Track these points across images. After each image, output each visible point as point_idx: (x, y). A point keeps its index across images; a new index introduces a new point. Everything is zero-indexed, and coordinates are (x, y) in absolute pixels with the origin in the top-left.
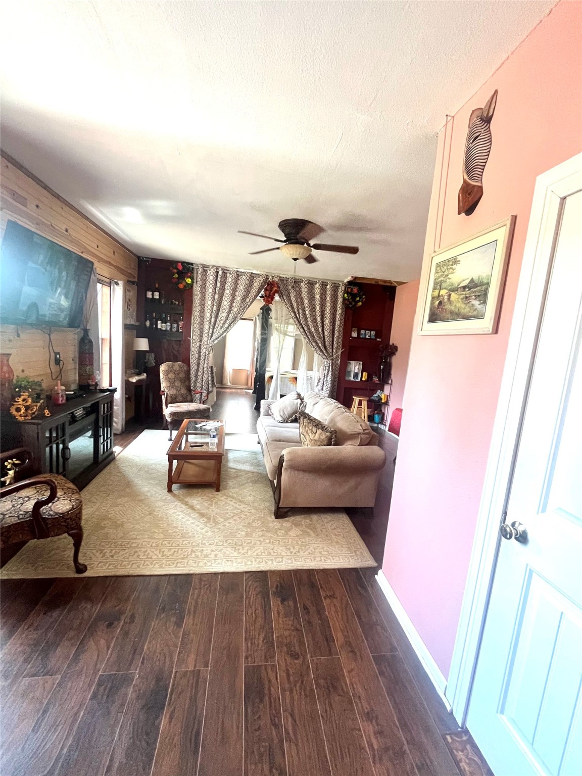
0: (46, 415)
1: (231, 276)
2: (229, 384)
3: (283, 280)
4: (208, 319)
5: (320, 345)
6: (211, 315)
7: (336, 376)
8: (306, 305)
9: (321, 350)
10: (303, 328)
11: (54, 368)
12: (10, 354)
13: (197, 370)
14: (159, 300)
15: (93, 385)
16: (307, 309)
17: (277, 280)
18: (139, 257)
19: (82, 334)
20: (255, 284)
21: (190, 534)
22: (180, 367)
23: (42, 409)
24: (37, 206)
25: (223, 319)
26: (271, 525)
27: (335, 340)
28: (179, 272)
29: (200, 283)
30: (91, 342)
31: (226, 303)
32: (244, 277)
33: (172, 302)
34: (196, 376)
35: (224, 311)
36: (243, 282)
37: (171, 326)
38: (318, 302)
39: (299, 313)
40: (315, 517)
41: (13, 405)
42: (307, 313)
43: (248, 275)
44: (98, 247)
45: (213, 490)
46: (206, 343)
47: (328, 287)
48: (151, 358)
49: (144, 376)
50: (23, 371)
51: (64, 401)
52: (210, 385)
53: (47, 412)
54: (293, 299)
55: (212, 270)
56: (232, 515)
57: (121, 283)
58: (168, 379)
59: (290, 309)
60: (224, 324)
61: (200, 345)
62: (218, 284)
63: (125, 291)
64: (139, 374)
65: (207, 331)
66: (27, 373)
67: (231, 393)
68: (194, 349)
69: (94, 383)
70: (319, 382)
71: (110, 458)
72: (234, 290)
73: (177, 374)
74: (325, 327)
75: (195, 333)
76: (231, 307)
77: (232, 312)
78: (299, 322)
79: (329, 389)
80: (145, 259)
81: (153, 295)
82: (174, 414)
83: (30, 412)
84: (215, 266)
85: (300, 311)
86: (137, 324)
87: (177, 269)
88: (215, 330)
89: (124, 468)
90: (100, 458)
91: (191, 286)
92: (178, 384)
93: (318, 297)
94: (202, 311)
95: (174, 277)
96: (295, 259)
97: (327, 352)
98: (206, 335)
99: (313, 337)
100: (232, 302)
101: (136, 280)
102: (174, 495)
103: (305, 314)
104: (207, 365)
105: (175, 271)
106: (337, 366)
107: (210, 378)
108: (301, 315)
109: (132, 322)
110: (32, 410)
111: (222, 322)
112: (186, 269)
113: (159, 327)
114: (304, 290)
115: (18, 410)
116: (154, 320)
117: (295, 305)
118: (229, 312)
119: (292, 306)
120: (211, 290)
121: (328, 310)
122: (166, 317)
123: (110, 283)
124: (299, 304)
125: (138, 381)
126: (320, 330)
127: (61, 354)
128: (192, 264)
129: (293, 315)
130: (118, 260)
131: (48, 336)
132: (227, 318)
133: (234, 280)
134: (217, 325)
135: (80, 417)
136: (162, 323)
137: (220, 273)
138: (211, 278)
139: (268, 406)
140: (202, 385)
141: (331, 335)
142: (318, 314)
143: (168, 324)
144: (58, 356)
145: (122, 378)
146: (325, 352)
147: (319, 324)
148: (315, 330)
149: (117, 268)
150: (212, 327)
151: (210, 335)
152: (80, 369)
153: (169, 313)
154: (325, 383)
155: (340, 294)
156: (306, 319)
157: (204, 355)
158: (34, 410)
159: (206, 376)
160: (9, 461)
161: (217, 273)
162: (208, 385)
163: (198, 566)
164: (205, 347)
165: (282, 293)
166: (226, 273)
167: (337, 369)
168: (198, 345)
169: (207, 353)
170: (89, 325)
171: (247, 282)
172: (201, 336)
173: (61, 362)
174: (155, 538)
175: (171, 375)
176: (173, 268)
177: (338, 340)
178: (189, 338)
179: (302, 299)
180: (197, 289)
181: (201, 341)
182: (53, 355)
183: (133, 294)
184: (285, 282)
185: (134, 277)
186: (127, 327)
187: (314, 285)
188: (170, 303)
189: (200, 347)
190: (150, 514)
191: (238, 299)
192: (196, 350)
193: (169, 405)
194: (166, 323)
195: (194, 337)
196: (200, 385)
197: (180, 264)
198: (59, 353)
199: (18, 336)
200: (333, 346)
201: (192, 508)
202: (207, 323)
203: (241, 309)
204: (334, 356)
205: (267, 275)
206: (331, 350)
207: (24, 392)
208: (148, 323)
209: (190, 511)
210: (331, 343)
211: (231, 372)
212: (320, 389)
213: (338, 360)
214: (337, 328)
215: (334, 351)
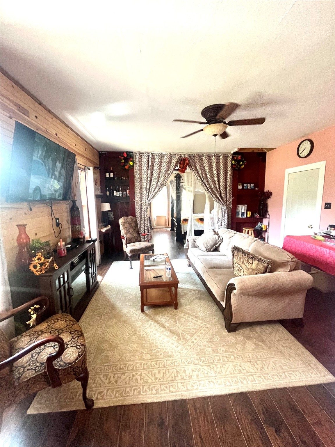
0: (55, 268)
1: (157, 157)
2: (155, 226)
3: (191, 156)
4: (145, 187)
5: (218, 196)
6: (147, 184)
7: (230, 216)
8: (207, 171)
9: (219, 200)
10: (206, 186)
11: (56, 229)
12: (26, 225)
13: (141, 220)
14: (114, 178)
15: (82, 238)
16: (208, 173)
17: (187, 156)
18: (99, 152)
19: (71, 205)
20: (173, 161)
21: (170, 353)
22: (131, 219)
23: (52, 263)
24: (36, 117)
25: (155, 186)
26: (228, 339)
27: (228, 192)
28: (125, 159)
29: (138, 164)
30: (78, 209)
31: (155, 175)
32: (166, 157)
33: (122, 179)
34: (140, 224)
35: (154, 180)
36: (165, 160)
37: (122, 193)
38: (215, 168)
39: (203, 177)
41: (31, 264)
42: (208, 176)
43: (168, 155)
44: (76, 145)
45: (173, 308)
46: (145, 202)
47: (221, 157)
48: (112, 216)
49: (109, 227)
50: (36, 234)
51: (65, 254)
52: (150, 229)
53: (55, 266)
54: (198, 168)
55: (145, 155)
56: (195, 331)
57: (91, 168)
58: (125, 228)
59: (197, 174)
60: (155, 189)
61: (141, 203)
62: (150, 164)
63: (94, 173)
64: (106, 226)
65: (145, 194)
66: (39, 236)
67: (157, 232)
68: (137, 207)
69: (82, 237)
70: (218, 220)
71: (96, 285)
72: (160, 166)
73: (130, 224)
74: (220, 184)
75: (137, 196)
76: (159, 177)
77: (159, 180)
78: (204, 182)
79: (226, 224)
80: (103, 152)
81: (109, 175)
82: (132, 251)
83: (43, 267)
84: (147, 152)
85: (204, 175)
86: (102, 194)
87: (123, 156)
88: (150, 193)
89: (106, 293)
90: (91, 288)
91: (133, 166)
92: (131, 230)
93: (214, 165)
94: (141, 181)
95: (122, 162)
96: (215, 135)
97: (223, 200)
98: (145, 197)
99: (213, 191)
100: (159, 174)
102: (147, 315)
103: (207, 177)
104: (147, 216)
105: (122, 158)
106: (230, 209)
107: (149, 224)
108: (204, 178)
109: (99, 193)
110: (45, 266)
111: (154, 188)
112: (129, 156)
113: (115, 194)
114: (205, 161)
115: (35, 267)
116: (112, 190)
117: (200, 172)
118: (158, 181)
119: (198, 172)
120: (145, 168)
121: (221, 173)
122: (119, 188)
123: (85, 169)
124: (203, 170)
125: (107, 231)
126: (217, 186)
127: (59, 219)
128: (132, 152)
129: (199, 178)
130: (87, 154)
131: (50, 208)
132: (157, 185)
133: (159, 160)
134: (151, 190)
135: (76, 263)
136: (117, 192)
137: (151, 156)
138: (145, 160)
139: (194, 241)
140: (144, 229)
141: (225, 189)
142: (215, 176)
143: (120, 192)
144: (58, 221)
145: (97, 230)
146: (221, 200)
147: (217, 183)
148: (214, 186)
149: (87, 159)
150: (148, 192)
151: (147, 196)
152: (72, 227)
153: (120, 185)
154: (223, 221)
155: (229, 161)
156: (208, 180)
157: (144, 210)
158: (47, 266)
159: (147, 223)
160: (32, 308)
161: (149, 156)
162: (148, 229)
164: (144, 204)
165: (191, 165)
166: (154, 156)
167: (230, 211)
168: (140, 204)
169: (146, 208)
170: (75, 197)
171: (168, 160)
172: (141, 198)
173: (60, 225)
174: (144, 359)
175: (127, 225)
176: (121, 156)
177: (229, 192)
178: (134, 200)
179: (204, 167)
180: (136, 168)
181: (141, 201)
182: (54, 220)
183: (98, 175)
184: (192, 157)
185: (98, 165)
186: (97, 197)
187: (211, 158)
188: (120, 179)
189: (141, 205)
190: (134, 334)
191: (163, 171)
192: (139, 207)
193: (128, 245)
194: (119, 192)
195: (137, 199)
196: (143, 229)
197: (125, 153)
198: (58, 219)
199: (31, 210)
200: (226, 196)
201: (162, 325)
202: (145, 189)
203: (165, 178)
204: (228, 203)
205: (180, 154)
206: (225, 199)
207: (38, 253)
208: (108, 193)
209: (162, 329)
210: (225, 194)
211: (156, 218)
212: (220, 225)
213: (230, 205)
214: (228, 184)
215: (228, 199)
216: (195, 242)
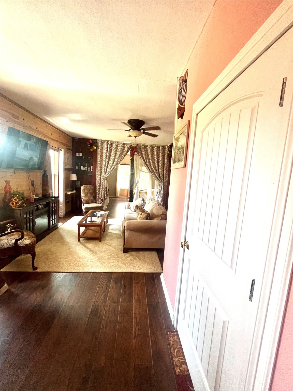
0: (24, 206)
1: (114, 145)
2: (119, 196)
4: (104, 165)
5: (157, 176)
6: (105, 163)
7: (166, 191)
8: (150, 157)
9: (158, 178)
10: (149, 168)
11: (31, 187)
12: (10, 181)
13: (100, 189)
14: (82, 157)
15: (48, 195)
16: (150, 159)
17: (136, 146)
18: (73, 138)
19: (43, 173)
20: (126, 148)
21: (84, 258)
22: (90, 187)
23: (23, 203)
24: (23, 119)
25: (111, 165)
26: (120, 255)
27: (165, 173)
28: (90, 144)
29: (100, 148)
30: (47, 176)
31: (112, 157)
32: (120, 145)
33: (88, 158)
34: (99, 191)
35: (111, 161)
36: (120, 147)
37: (87, 169)
38: (155, 156)
39: (147, 161)
40: (141, 253)
41: (11, 202)
42: (151, 161)
43: (122, 144)
44: (52, 134)
45: (98, 241)
46: (103, 176)
47: (160, 148)
48: (79, 183)
49: (74, 191)
50: (17, 188)
51: (33, 201)
53: (24, 205)
54: (144, 155)
55: (106, 142)
56: (104, 251)
57: (63, 150)
58: (85, 193)
59: (142, 159)
60: (111, 167)
61: (101, 177)
62: (109, 149)
63: (65, 154)
64: (72, 191)
65: (103, 171)
66: (19, 189)
67: (119, 200)
68: (98, 179)
70: (157, 194)
71: (55, 227)
72: (116, 151)
73: (89, 190)
74: (159, 167)
75: (98, 172)
76: (114, 159)
77: (115, 161)
78: (147, 165)
79: (162, 197)
80: (75, 138)
81: (79, 154)
82: (86, 208)
83: (17, 205)
84: (107, 140)
85: (147, 160)
86: (72, 168)
87: (89, 142)
88: (107, 170)
89: (61, 232)
90: (51, 227)
91: (96, 150)
92: (89, 195)
93: (155, 153)
94: (101, 161)
95: (88, 146)
96: (136, 137)
97: (161, 179)
98: (103, 172)
99: (153, 172)
100: (115, 156)
101: (71, 148)
102: (81, 243)
103: (149, 162)
104: (104, 186)
105: (89, 143)
106: (166, 186)
108: (147, 162)
109: (69, 167)
110: (18, 204)
111: (110, 166)
112: (94, 142)
113: (82, 169)
114: (149, 150)
115: (13, 204)
116: (80, 166)
117: (145, 157)
118: (114, 161)
119: (143, 158)
120: (105, 152)
121: (160, 159)
122: (85, 164)
123: (58, 150)
124: (147, 157)
125: (71, 194)
126: (157, 169)
127: (34, 181)
128: (96, 140)
129: (144, 162)
130: (62, 140)
131: (28, 174)
132: (113, 164)
133: (116, 147)
134: (108, 168)
135: (41, 208)
136: (83, 167)
137: (109, 143)
138: (105, 146)
140: (102, 196)
141: (162, 171)
142: (156, 161)
143: (86, 168)
144: (33, 182)
145: (64, 192)
146: (159, 179)
147: (157, 166)
148: (154, 169)
149: (61, 143)
150: (106, 169)
151: (105, 172)
152: (43, 188)
153: (86, 163)
154: (160, 194)
155: (166, 151)
156: (150, 164)
157: (102, 181)
158: (19, 204)
159: (104, 191)
160: (9, 225)
161: (108, 143)
162: (105, 196)
163: (83, 269)
164: (103, 178)
165: (138, 152)
166: (112, 144)
167: (166, 187)
168: (100, 177)
169: (104, 180)
170: (46, 168)
171: (122, 147)
172: (101, 173)
173: (34, 185)
174: (68, 259)
175: (86, 191)
176: (88, 142)
177: (166, 173)
178: (95, 174)
179: (148, 154)
180: (99, 151)
181: (101, 175)
182: (30, 182)
183: (69, 155)
184: (140, 147)
185: (70, 147)
186: (65, 169)
187: (153, 148)
188: (87, 158)
189: (101, 178)
190: (68, 250)
191: (118, 155)
192: (99, 179)
193: (84, 205)
194: (85, 167)
195: (98, 173)
196: (101, 196)
197: (91, 140)
198: (33, 181)
199: (15, 173)
200: (163, 177)
202: (104, 167)
203: (119, 160)
204: (164, 181)
205: (131, 144)
206: (162, 178)
207: (15, 197)
208: (77, 167)
209: (86, 249)
210: (162, 175)
211: (120, 190)
212: (158, 197)
213: (166, 183)
214: (165, 168)
215: (164, 179)
216: (129, 205)
